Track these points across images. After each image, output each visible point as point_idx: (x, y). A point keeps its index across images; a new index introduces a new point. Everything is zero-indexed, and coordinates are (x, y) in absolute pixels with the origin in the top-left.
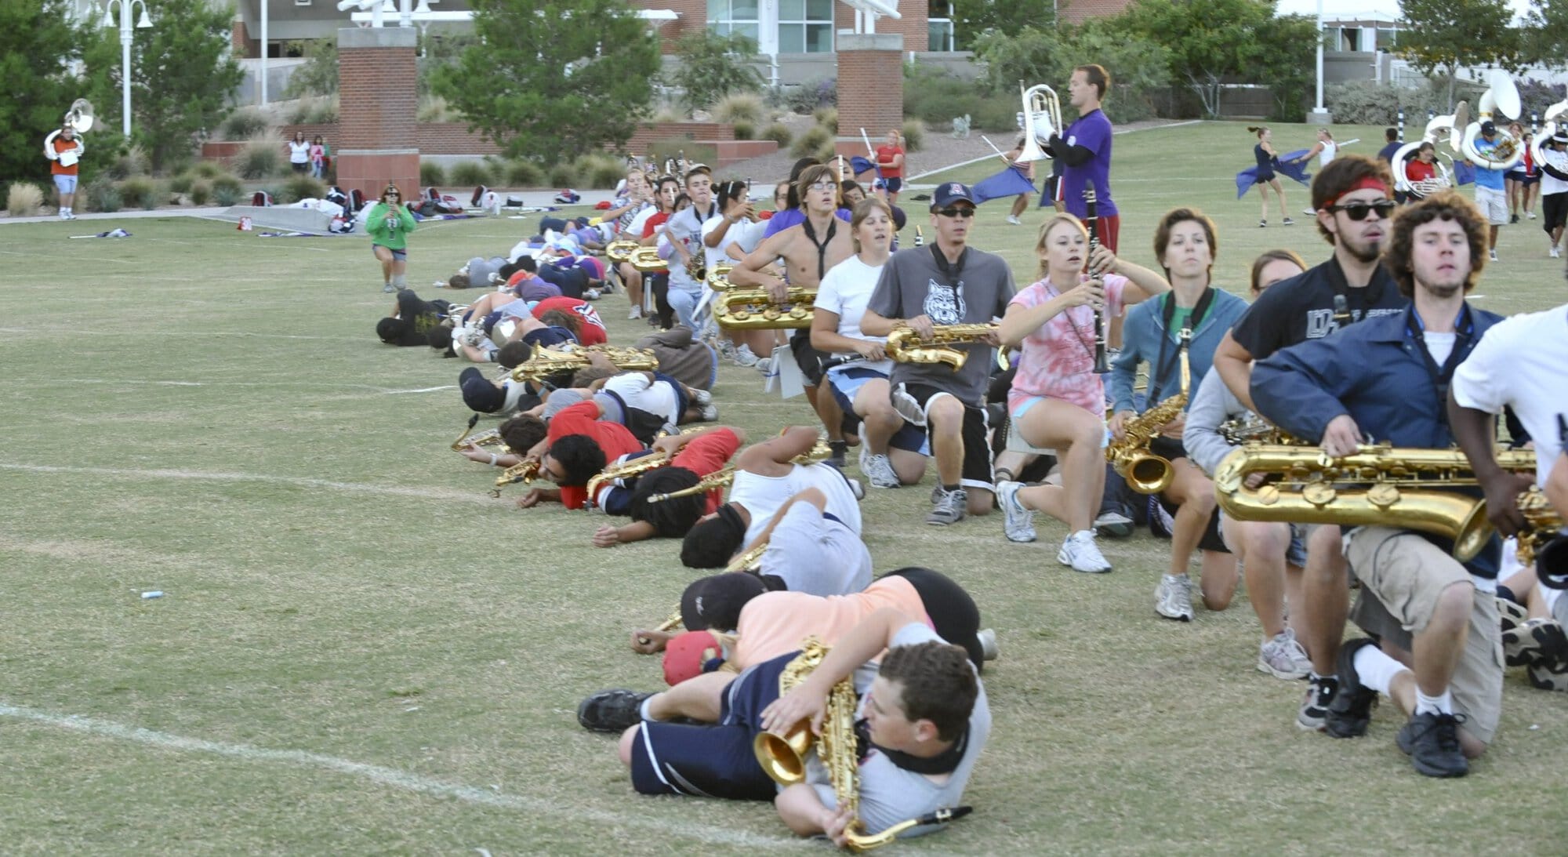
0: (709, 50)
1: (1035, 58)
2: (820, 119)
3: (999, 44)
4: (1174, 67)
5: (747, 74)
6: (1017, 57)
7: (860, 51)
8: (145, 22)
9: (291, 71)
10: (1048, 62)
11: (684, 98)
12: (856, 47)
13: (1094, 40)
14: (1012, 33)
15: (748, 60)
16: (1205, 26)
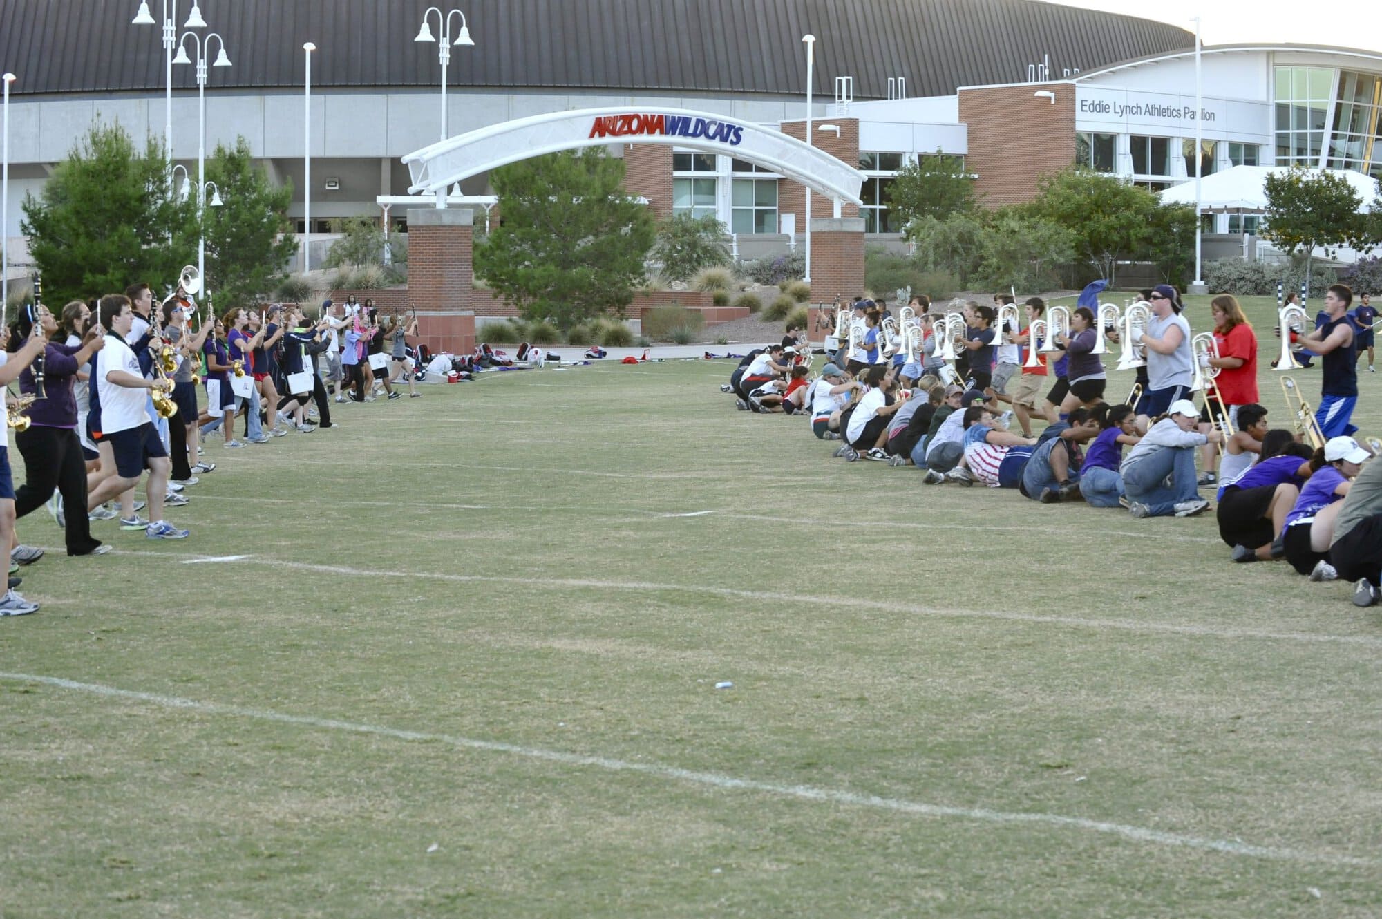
0: (685, 230)
1: (961, 238)
2: (783, 289)
3: (931, 227)
4: (1078, 247)
5: (716, 252)
6: (946, 239)
7: (830, 233)
8: (217, 201)
9: (330, 244)
10: (971, 241)
11: (664, 271)
12: (826, 229)
13: (1014, 225)
14: (941, 217)
15: (717, 239)
16: (1103, 212)
